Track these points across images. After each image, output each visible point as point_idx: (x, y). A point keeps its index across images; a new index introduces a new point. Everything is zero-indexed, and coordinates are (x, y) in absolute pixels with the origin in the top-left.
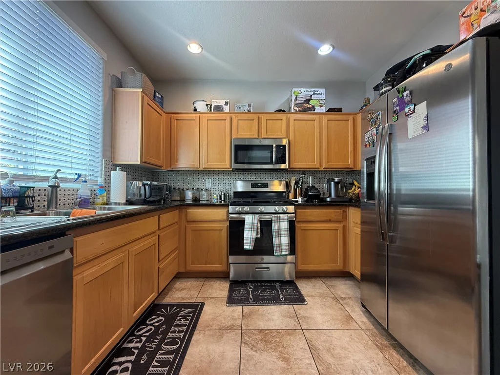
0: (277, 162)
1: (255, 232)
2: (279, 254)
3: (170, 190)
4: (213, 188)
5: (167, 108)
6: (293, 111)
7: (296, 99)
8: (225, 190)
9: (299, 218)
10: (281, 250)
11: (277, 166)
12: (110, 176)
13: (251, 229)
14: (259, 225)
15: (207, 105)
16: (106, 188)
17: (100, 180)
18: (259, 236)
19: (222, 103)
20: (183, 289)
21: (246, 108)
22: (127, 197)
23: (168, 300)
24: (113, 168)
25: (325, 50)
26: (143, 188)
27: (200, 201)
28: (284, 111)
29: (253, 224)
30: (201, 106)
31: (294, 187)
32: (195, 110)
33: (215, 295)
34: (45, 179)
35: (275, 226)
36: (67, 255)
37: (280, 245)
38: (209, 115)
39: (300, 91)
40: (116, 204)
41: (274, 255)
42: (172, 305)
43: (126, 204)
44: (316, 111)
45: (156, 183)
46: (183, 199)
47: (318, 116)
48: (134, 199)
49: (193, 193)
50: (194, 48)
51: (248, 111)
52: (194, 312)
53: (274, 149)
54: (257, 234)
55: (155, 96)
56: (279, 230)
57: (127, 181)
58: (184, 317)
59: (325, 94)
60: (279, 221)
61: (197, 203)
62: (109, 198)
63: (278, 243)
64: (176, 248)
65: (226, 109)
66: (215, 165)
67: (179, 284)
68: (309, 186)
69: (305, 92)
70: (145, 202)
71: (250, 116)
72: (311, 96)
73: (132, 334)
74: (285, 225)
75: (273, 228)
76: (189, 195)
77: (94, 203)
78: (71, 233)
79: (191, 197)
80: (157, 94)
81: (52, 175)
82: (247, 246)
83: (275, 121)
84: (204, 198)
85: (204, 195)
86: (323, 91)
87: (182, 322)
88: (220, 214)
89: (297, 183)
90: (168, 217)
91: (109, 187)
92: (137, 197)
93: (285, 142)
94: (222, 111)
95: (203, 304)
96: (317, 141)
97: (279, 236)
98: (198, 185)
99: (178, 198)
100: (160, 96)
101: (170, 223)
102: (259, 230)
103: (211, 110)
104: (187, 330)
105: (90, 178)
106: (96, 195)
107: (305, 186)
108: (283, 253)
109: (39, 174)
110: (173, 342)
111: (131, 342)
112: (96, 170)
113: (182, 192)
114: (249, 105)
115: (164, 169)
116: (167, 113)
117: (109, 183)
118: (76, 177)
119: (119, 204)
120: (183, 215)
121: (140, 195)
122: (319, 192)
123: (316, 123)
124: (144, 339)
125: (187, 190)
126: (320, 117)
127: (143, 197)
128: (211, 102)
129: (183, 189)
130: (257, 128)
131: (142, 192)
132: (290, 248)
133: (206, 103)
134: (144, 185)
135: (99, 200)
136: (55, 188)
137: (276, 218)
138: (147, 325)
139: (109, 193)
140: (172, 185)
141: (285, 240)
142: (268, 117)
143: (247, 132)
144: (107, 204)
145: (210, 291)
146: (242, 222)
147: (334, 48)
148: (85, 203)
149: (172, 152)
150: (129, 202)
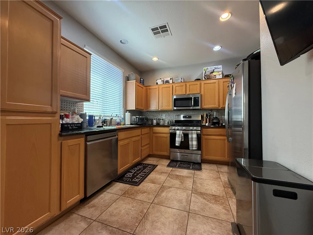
0: (194, 106)
1: (181, 138)
2: (191, 149)
3: (147, 119)
4: (166, 118)
5: (146, 84)
6: (204, 79)
7: (205, 73)
8: (171, 119)
9: (204, 133)
10: (193, 147)
11: (195, 108)
12: (125, 114)
13: (179, 137)
14: (183, 135)
15: (162, 81)
16: (124, 119)
17: (122, 116)
18: (183, 140)
19: (169, 79)
20: (151, 160)
21: (180, 80)
22: (131, 122)
23: (145, 162)
24: (126, 111)
25: (217, 48)
26: (136, 119)
27: (159, 124)
28: (199, 79)
29: (180, 135)
30: (159, 82)
31: (206, 117)
32: (157, 84)
33: (163, 164)
34: (108, 116)
35: (190, 136)
36: (117, 137)
37: (192, 145)
38: (163, 86)
39: (207, 68)
40: (127, 125)
41: (189, 149)
42: (146, 164)
43: (130, 125)
44: (216, 78)
45: (141, 117)
46: (152, 124)
47: (218, 80)
48: (133, 123)
49: (156, 121)
50: (155, 59)
51: (181, 81)
52: (153, 167)
53: (193, 99)
54: (182, 139)
55: (140, 80)
56: (192, 138)
57: (131, 116)
58: (150, 168)
59: (222, 68)
60: (192, 134)
61: (158, 125)
62: (125, 123)
63: (191, 144)
64: (148, 144)
65: (171, 82)
66: (165, 108)
67: (150, 159)
68: (214, 117)
69: (210, 68)
70: (137, 124)
71: (182, 84)
72: (214, 70)
73: (132, 169)
74: (195, 136)
75: (189, 137)
76: (155, 122)
77: (120, 124)
78: (117, 131)
79: (156, 122)
80: (141, 80)
81: (111, 115)
82: (177, 145)
83: (193, 85)
84: (162, 123)
85: (161, 122)
86: (221, 66)
87: (149, 169)
88: (166, 130)
89: (207, 115)
90: (145, 130)
91: (125, 118)
92: (134, 122)
93: (199, 96)
94: (169, 83)
95: (157, 165)
96: (217, 93)
97: (192, 141)
98: (159, 117)
99: (150, 123)
100: (143, 80)
101: (145, 133)
102: (183, 138)
103: (164, 83)
104: (150, 171)
105: (120, 115)
106: (121, 121)
107: (212, 117)
108: (194, 149)
109: (107, 115)
110: (145, 172)
111: (132, 170)
112: (121, 112)
113: (152, 120)
114: (181, 79)
115: (144, 111)
116: (145, 86)
117: (125, 117)
118: (116, 115)
119: (128, 125)
120: (152, 130)
121: (135, 122)
122: (219, 120)
123: (217, 85)
124: (136, 170)
125: (154, 119)
126: (218, 81)
127: (136, 122)
128: (164, 79)
129: (152, 119)
130: (185, 90)
131: (136, 120)
132: (198, 147)
133: (161, 80)
134: (136, 118)
135: (122, 123)
136: (111, 119)
137: (191, 132)
138: (137, 168)
139: (125, 121)
140: (148, 117)
141: (195, 143)
142: (191, 83)
143: (180, 92)
144: (125, 125)
145: (161, 162)
146: (175, 134)
147: (221, 47)
148: (118, 124)
149: (148, 103)
150: (131, 124)
